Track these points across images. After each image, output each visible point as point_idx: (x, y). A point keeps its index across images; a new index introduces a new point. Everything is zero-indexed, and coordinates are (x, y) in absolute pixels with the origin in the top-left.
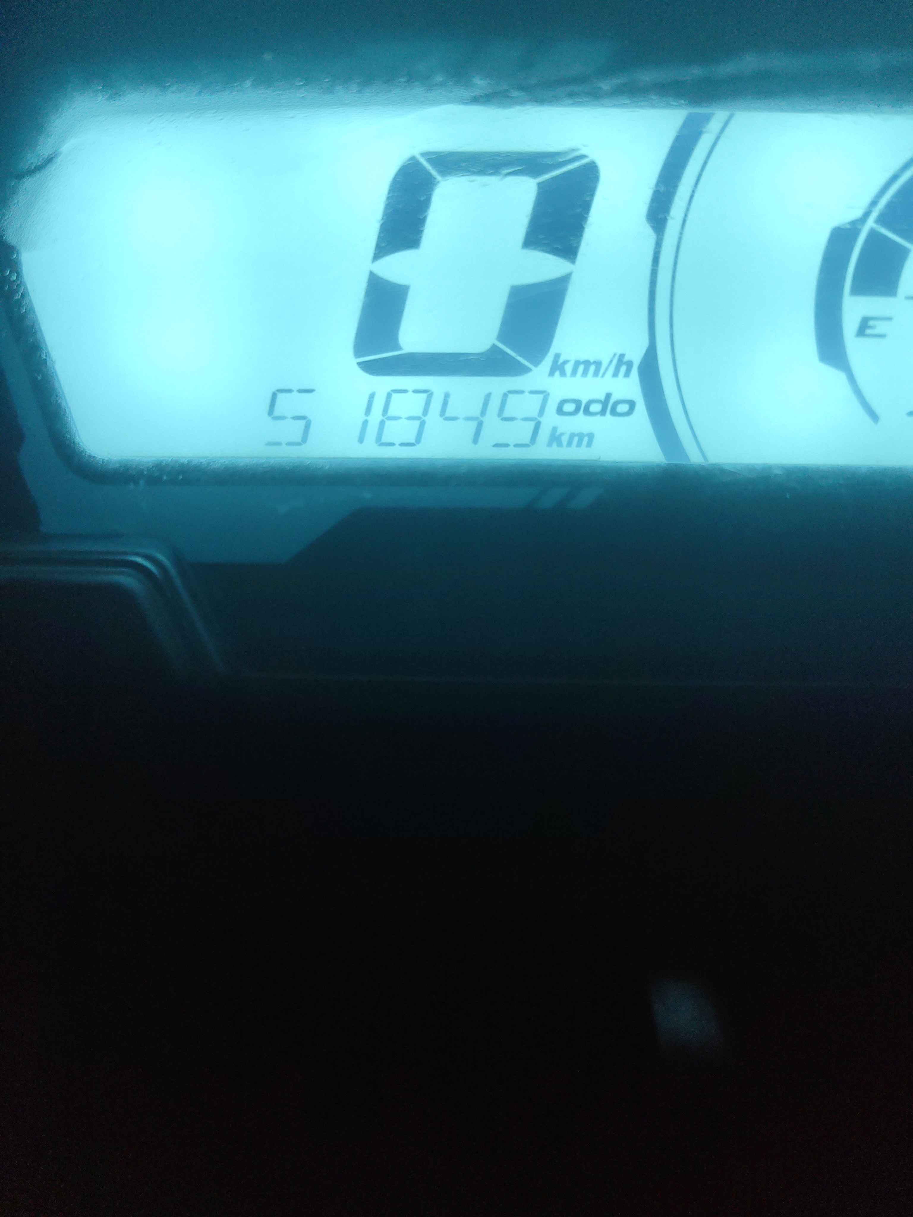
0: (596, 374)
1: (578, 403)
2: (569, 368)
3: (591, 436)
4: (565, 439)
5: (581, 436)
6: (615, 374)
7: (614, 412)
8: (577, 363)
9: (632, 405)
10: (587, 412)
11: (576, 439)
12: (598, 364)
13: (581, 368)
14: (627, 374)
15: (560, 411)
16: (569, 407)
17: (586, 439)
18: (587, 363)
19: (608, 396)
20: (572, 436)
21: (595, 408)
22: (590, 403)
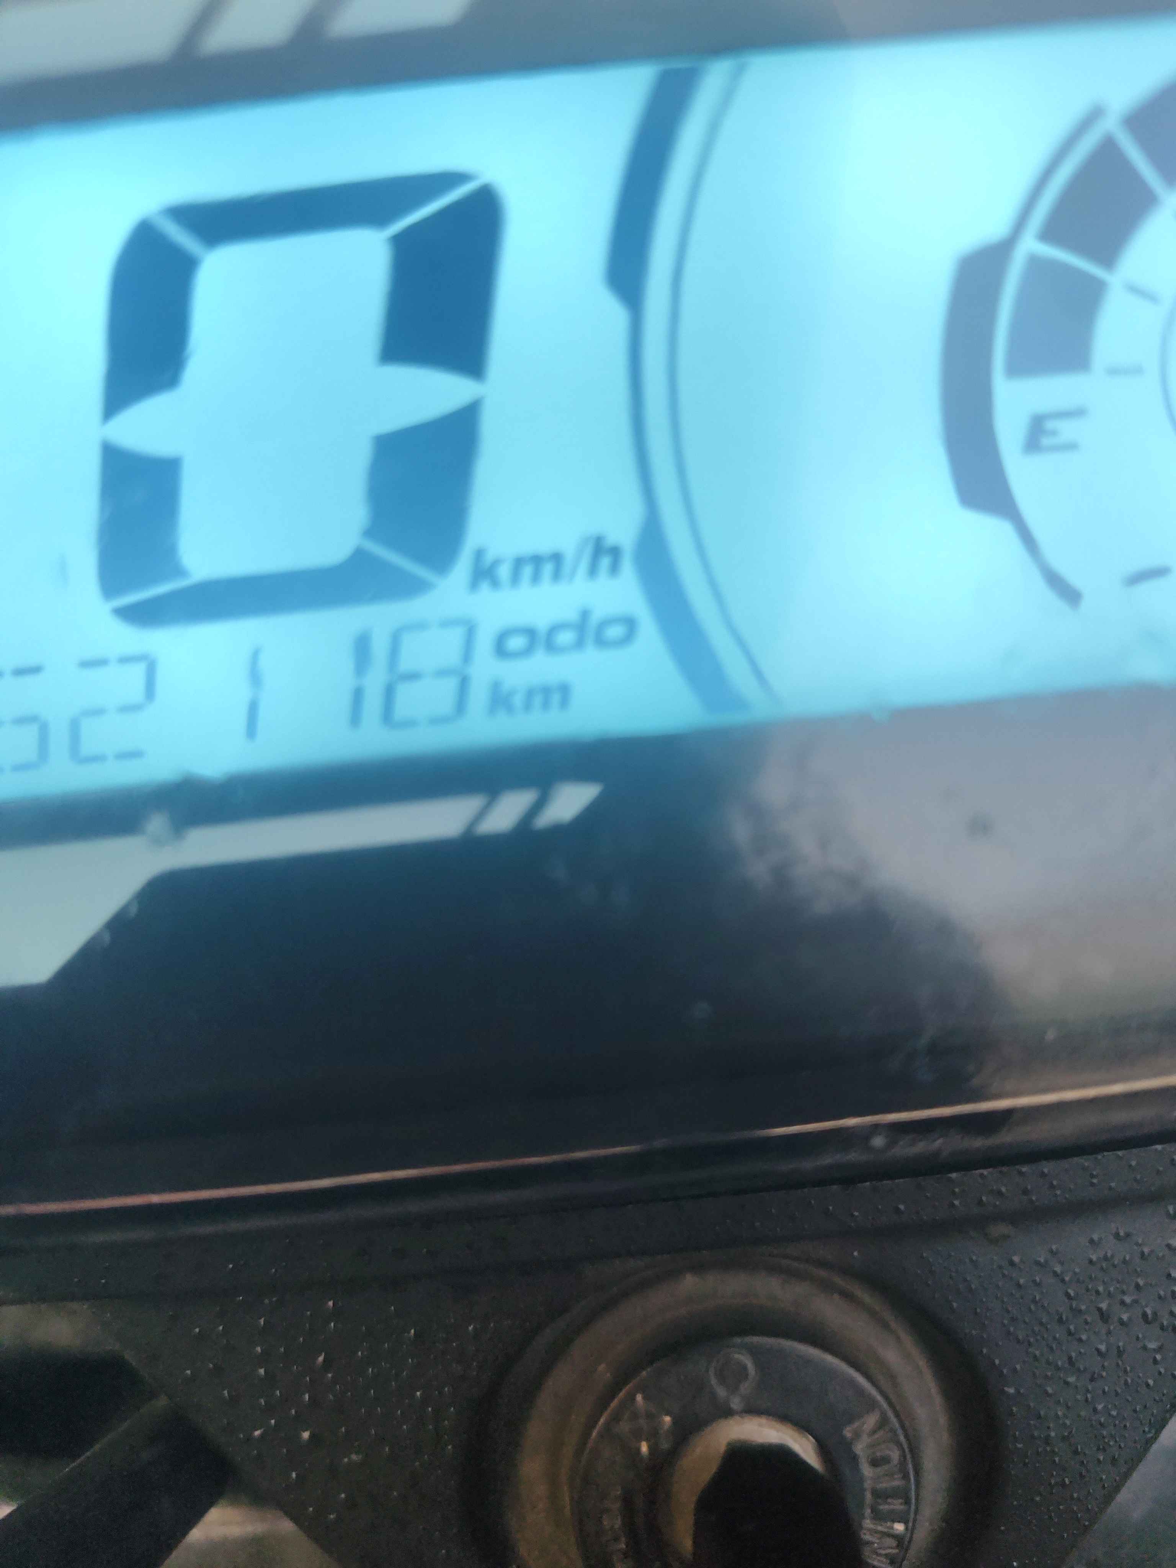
0: (557, 575)
1: (531, 633)
2: (504, 572)
3: (565, 690)
4: (518, 700)
5: (546, 691)
6: (593, 571)
7: (601, 642)
8: (519, 563)
9: (630, 624)
10: (551, 647)
11: (538, 700)
12: (557, 558)
13: (527, 571)
14: (615, 569)
15: (501, 650)
16: (516, 643)
17: (556, 698)
18: (537, 560)
19: (585, 615)
20: (530, 694)
21: (565, 638)
22: (554, 630)
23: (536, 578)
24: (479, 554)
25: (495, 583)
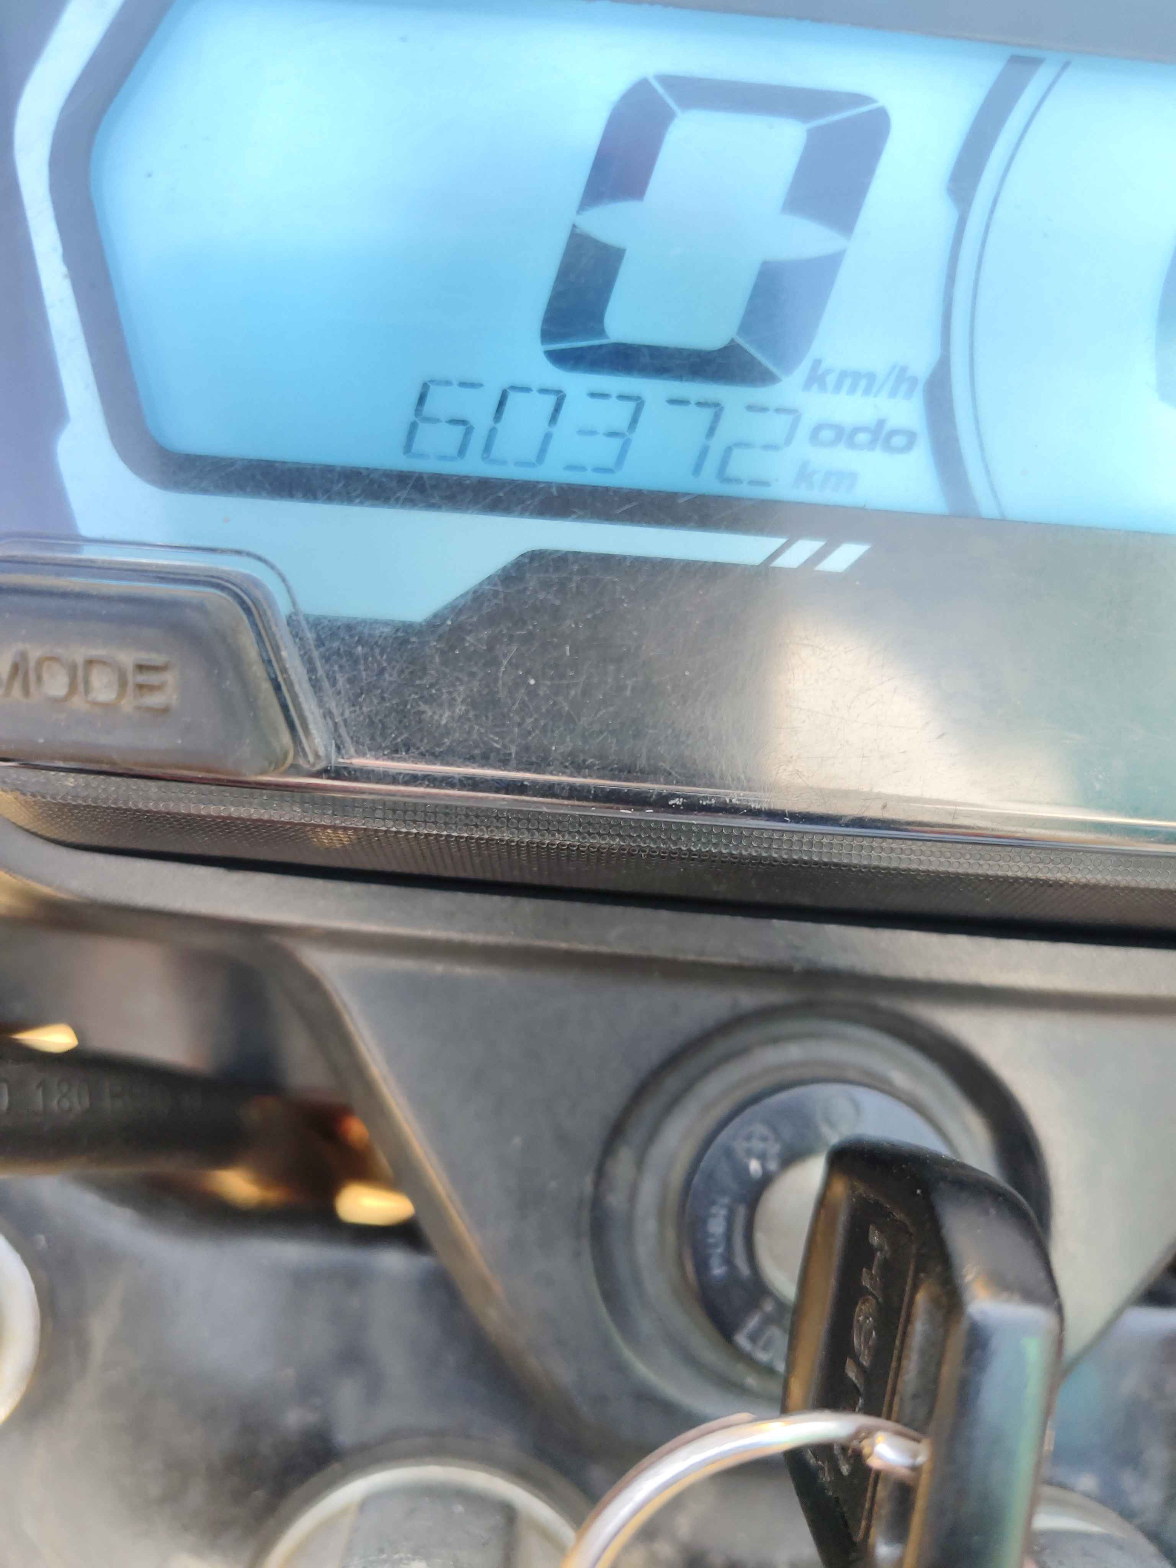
23: (852, 390)
24: (817, 363)
25: (823, 387)
